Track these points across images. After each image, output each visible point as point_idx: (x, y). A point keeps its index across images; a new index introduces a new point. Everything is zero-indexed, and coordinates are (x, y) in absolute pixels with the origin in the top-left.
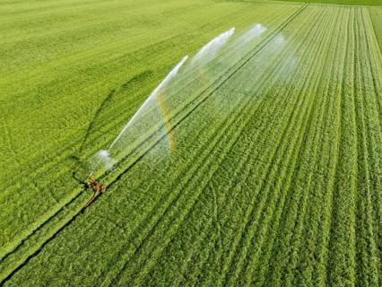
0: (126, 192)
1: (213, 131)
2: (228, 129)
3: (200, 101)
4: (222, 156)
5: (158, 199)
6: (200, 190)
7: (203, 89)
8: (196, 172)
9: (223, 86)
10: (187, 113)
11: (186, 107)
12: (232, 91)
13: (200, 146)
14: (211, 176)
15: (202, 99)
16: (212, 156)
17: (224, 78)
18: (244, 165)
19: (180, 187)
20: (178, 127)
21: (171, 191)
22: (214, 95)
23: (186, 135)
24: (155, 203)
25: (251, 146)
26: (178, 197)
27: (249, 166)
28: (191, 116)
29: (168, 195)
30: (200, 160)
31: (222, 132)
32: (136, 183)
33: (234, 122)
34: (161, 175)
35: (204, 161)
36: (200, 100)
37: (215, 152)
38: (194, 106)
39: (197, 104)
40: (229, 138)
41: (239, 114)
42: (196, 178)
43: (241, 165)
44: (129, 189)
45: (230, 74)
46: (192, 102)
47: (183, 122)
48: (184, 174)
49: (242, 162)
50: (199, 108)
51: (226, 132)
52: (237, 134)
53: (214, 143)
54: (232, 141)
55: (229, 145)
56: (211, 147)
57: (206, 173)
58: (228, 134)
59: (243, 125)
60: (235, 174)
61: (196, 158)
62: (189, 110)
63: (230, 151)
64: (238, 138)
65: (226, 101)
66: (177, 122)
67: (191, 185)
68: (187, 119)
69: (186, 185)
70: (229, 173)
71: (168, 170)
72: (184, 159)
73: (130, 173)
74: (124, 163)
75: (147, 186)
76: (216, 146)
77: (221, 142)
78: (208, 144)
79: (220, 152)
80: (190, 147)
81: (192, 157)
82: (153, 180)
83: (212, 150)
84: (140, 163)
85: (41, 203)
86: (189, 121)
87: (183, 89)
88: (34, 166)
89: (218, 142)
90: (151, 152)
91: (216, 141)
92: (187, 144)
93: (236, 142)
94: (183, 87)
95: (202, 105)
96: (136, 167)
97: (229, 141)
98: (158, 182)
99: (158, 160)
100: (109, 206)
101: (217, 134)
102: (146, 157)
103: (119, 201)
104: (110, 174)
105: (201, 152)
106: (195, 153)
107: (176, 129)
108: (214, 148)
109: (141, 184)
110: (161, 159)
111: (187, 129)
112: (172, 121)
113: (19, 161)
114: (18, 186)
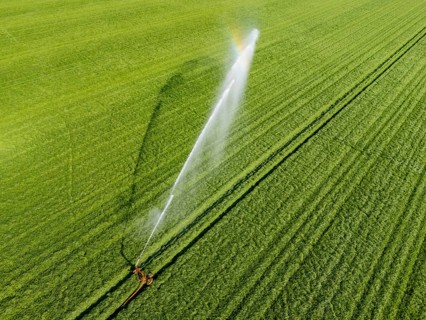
0: (178, 285)
1: (300, 203)
2: (321, 203)
3: (291, 151)
4: (306, 251)
5: (215, 305)
6: (269, 302)
7: (297, 130)
8: (268, 270)
9: (324, 129)
10: (272, 167)
11: (272, 157)
12: (335, 139)
13: (279, 228)
14: (286, 281)
16: (293, 247)
17: (328, 116)
18: (334, 271)
19: (244, 292)
20: (256, 190)
21: (233, 294)
22: (309, 143)
23: (264, 206)
24: (209, 312)
25: (348, 238)
26: (240, 308)
27: (340, 274)
28: (275, 174)
29: (228, 301)
30: (276, 251)
31: (312, 207)
32: (194, 272)
33: (330, 193)
34: (223, 266)
35: (282, 252)
36: (291, 149)
37: (297, 240)
38: (281, 158)
39: (286, 154)
40: (320, 220)
41: (339, 181)
42: (267, 280)
43: (329, 271)
44: (184, 281)
45: (336, 109)
46: (279, 151)
47: (263, 183)
48: (252, 271)
49: (332, 265)
50: (287, 163)
51: (317, 208)
52: (331, 214)
53: (298, 225)
54: (324, 225)
55: (319, 232)
56: (293, 230)
57: (281, 274)
58: (320, 212)
59: (342, 200)
60: (320, 286)
61: (271, 246)
62: (276, 163)
63: (319, 242)
64: (332, 222)
65: (324, 156)
66: (257, 180)
67: (259, 291)
68: (270, 178)
69: (252, 291)
70: (312, 282)
71: (233, 259)
72: (256, 245)
73: (188, 256)
74: (184, 237)
75: (204, 282)
76: (300, 230)
77: (308, 224)
78: (290, 224)
79: (304, 241)
80: (267, 225)
81: (266, 243)
82: (213, 273)
83: (294, 237)
84: (202, 241)
85: (85, 282)
86: (272, 182)
87: (272, 129)
88: (88, 224)
89: (304, 224)
90: (218, 226)
91: (302, 221)
92: (264, 220)
93: (328, 228)
94: (272, 124)
95: (292, 157)
96: (197, 247)
97: (318, 225)
98: (219, 277)
99: (223, 241)
100: (157, 303)
101: (304, 210)
102: (211, 233)
103: (168, 299)
104: (165, 252)
105: (279, 238)
106: (271, 237)
107: (253, 193)
108: (297, 233)
109: (198, 277)
110: (228, 240)
111: (266, 196)
112: (250, 179)
113: (74, 215)
114: (68, 251)
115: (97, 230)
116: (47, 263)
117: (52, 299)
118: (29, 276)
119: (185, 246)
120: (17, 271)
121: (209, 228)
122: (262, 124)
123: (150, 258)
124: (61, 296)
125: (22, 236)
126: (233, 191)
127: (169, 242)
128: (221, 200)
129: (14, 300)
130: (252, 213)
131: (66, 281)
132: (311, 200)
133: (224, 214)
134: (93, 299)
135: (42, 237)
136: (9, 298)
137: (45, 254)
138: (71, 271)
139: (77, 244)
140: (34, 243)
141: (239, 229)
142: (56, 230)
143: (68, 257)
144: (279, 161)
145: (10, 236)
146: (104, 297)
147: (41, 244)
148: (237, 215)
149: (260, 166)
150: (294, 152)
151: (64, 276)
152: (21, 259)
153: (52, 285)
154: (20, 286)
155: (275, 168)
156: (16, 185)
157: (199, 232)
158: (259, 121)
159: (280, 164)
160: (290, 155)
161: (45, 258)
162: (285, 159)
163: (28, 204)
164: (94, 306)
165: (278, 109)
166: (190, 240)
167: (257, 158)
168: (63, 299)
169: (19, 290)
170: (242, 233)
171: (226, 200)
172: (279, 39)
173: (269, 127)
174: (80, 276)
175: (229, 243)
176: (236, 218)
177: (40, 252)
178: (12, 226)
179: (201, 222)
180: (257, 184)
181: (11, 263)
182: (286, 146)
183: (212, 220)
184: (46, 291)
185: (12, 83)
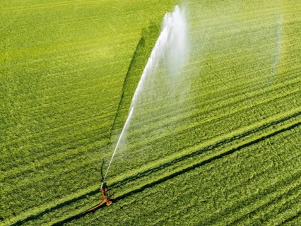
0: (136, 212)
1: (274, 182)
2: (296, 189)
3: (285, 127)
10: (260, 137)
11: (264, 127)
13: (242, 198)
15: (290, 125)
16: (248, 222)
20: (235, 154)
23: (237, 171)
28: (260, 145)
30: (231, 219)
31: (285, 190)
32: (153, 207)
34: (178, 212)
35: (236, 222)
36: (287, 125)
37: (256, 217)
38: (273, 131)
40: (288, 206)
44: (142, 210)
46: (274, 124)
47: (245, 149)
50: (277, 137)
51: (289, 193)
53: (263, 202)
54: (289, 213)
55: (281, 218)
56: (256, 206)
58: (291, 198)
61: (227, 212)
62: (265, 134)
68: (254, 147)
71: (189, 209)
72: (215, 205)
73: (154, 190)
74: (157, 173)
75: (157, 219)
76: (263, 208)
77: (273, 206)
78: (255, 198)
79: (262, 221)
80: (231, 191)
81: (224, 208)
82: (166, 214)
83: (253, 213)
84: (170, 182)
85: (76, 180)
86: (254, 151)
87: (275, 100)
88: (96, 136)
89: (269, 204)
90: (188, 174)
91: (268, 200)
92: (231, 184)
93: (294, 218)
94: (277, 96)
95: (284, 134)
96: (163, 186)
97: (284, 211)
98: (170, 220)
99: (187, 189)
100: (115, 220)
101: (275, 190)
102: (179, 178)
103: (125, 220)
104: (138, 180)
105: (239, 207)
106: (231, 204)
107: (232, 156)
108: (258, 210)
109: (154, 212)
110: (191, 190)
111: (243, 163)
112: (235, 141)
113: (91, 127)
114: (76, 151)
115: (100, 142)
116: (61, 155)
117: (51, 183)
118: (47, 161)
119: (156, 180)
120: (42, 154)
121: (180, 173)
122: (267, 93)
123: (126, 179)
124: (58, 183)
125: (55, 129)
126: (214, 147)
127: (145, 172)
128: (200, 152)
129: (31, 174)
130: (223, 174)
131: (66, 173)
132: (285, 183)
133: (198, 166)
134: (76, 195)
135: (65, 135)
136: (30, 171)
137: (62, 148)
138: (72, 167)
139: (84, 149)
140: (60, 137)
141: (205, 185)
142: (76, 133)
143: (75, 156)
144: (269, 133)
145: (48, 127)
146: (83, 197)
147: (63, 140)
148: (208, 171)
149: (249, 133)
150: (289, 129)
151: (66, 169)
152: (47, 146)
153: (56, 173)
154: (39, 165)
155: (263, 139)
156: (67, 92)
157: (170, 174)
158: (265, 89)
159: (269, 136)
160: (283, 130)
161: (61, 151)
162: (276, 133)
163: (68, 108)
164: (75, 200)
165: (290, 82)
166: (161, 177)
167: (250, 124)
168: (58, 186)
169: (37, 168)
170: (206, 189)
171: (204, 154)
173: (274, 97)
174: (75, 174)
175: (191, 193)
176: (206, 173)
177: (60, 145)
178: (53, 120)
179: (176, 165)
180: (239, 149)
181: (41, 147)
182: (283, 120)
183: (185, 167)
184: (52, 176)
185: (94, 18)
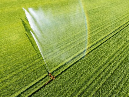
0: (62, 81)
1: (107, 59)
2: (115, 59)
3: (104, 41)
4: (109, 75)
5: (74, 90)
6: (94, 92)
7: (107, 35)
8: (94, 80)
9: (116, 35)
10: (97, 46)
11: (97, 43)
12: (120, 38)
13: (99, 66)
14: (101, 85)
15: (105, 40)
16: (104, 73)
17: (118, 31)
18: (119, 84)
19: (85, 87)
20: (91, 53)
21: (81, 87)
22: (111, 39)
23: (94, 58)
24: (73, 92)
25: (125, 73)
26: (83, 92)
27: (121, 85)
28: (98, 48)
29: (79, 89)
30: (98, 74)
31: (111, 61)
32: (68, 78)
33: (118, 56)
34: (78, 77)
35: (100, 75)
36: (104, 40)
37: (106, 71)
38: (101, 43)
39: (102, 42)
40: (114, 65)
41: (122, 52)
42: (94, 84)
43: (117, 83)
44: (64, 80)
45: (121, 29)
46: (100, 41)
47: (94, 51)
48: (88, 80)
49: (118, 82)
50: (102, 45)
51: (113, 61)
52: (119, 64)
53: (106, 66)
54: (115, 67)
55: (114, 69)
56: (104, 68)
57: (99, 82)
58: (114, 62)
59: (123, 59)
60: (114, 88)
61: (96, 72)
62: (98, 45)
63: (113, 73)
64: (119, 66)
65: (116, 44)
66: (92, 50)
67: (91, 87)
68: (96, 49)
69: (88, 87)
70: (110, 87)
71: (82, 75)
72: (90, 71)
73: (66, 72)
74: (65, 66)
75: (71, 82)
76: (107, 68)
77: (110, 66)
78: (103, 66)
79: (108, 72)
80: (94, 65)
81: (94, 71)
82: (74, 79)
83: (104, 70)
84: (71, 68)
85: (32, 77)
86: (97, 51)
87: (98, 33)
88: (35, 59)
89: (108, 66)
90: (77, 64)
91: (107, 65)
92: (93, 63)
93: (117, 68)
94: (98, 32)
95: (105, 43)
96: (69, 69)
97: (114, 67)
98: (77, 81)
99: (79, 69)
100: (54, 87)
101: (108, 61)
102: (74, 66)
103: (59, 86)
104: (59, 70)
105: (99, 70)
106: (96, 69)
107: (90, 54)
108: (105, 69)
109: (69, 80)
110: (80, 69)
111: (95, 55)
112: (89, 49)
113: (31, 55)
114: (27, 66)
115: (37, 61)
116: (20, 70)
117: (20, 81)
118: (14, 73)
119: (65, 69)
120: (11, 71)
121: (74, 64)
122: (94, 32)
123: (53, 71)
124: (23, 81)
125: (14, 60)
127: (60, 67)
129: (9, 80)
130: (89, 60)
131: (26, 76)
132: (111, 58)
133: (79, 60)
134: (34, 83)
135: (20, 61)
136: (7, 79)
137: (20, 66)
138: (28, 73)
139: (30, 65)
140: (17, 63)
141: (85, 66)
142: (24, 59)
143: (27, 68)
144: (100, 44)
145: (10, 60)
146: (37, 83)
147: (19, 63)
148: (84, 61)
149: (93, 45)
150: (105, 41)
151: (25, 74)
152: (13, 67)
153: (21, 77)
154: (11, 76)
155: (98, 46)
156: (14, 45)
157: (70, 65)
158: (93, 31)
159: (100, 45)
160: (104, 42)
161: (20, 68)
162: (102, 44)
163: (17, 51)
164: (34, 85)
165: (100, 27)
166: (67, 67)
167: (92, 42)
168: (24, 82)
170: (85, 67)
171: (80, 55)
172: (101, 6)
173: (97, 33)
174: (30, 75)
175: (81, 70)
176: (84, 62)
177: (19, 66)
178: (11, 57)
179: (71, 62)
180: (92, 51)
181: (9, 68)
182: (102, 39)
183: (75, 61)
184: (19, 78)
185: (16, 15)
